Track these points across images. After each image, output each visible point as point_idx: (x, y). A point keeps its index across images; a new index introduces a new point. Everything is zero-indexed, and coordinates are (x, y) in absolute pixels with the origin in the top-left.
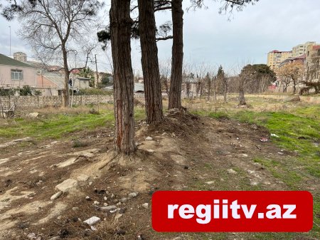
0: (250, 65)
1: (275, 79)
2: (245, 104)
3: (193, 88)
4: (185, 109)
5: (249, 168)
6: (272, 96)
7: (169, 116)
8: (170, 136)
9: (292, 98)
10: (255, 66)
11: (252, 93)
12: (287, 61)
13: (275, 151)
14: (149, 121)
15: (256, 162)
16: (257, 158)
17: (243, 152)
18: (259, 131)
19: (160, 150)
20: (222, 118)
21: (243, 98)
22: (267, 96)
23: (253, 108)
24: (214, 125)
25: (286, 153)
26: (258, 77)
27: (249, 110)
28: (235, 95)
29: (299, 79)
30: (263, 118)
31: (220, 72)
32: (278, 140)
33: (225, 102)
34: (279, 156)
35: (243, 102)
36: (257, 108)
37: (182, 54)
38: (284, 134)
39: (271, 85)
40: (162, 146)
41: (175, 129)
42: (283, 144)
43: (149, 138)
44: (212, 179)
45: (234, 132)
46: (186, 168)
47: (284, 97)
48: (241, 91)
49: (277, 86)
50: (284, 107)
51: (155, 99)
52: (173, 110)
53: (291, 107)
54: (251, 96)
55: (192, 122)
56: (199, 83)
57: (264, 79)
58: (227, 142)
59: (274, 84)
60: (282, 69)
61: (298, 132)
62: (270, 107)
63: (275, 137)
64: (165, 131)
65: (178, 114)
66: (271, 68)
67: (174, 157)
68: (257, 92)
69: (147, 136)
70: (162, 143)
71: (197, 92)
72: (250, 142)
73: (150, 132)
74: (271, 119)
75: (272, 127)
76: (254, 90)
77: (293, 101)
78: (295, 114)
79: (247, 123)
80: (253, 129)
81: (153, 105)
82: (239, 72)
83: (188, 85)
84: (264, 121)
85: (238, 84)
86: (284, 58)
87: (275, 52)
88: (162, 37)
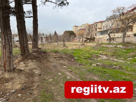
0: (67, 31)
1: (76, 37)
2: (65, 46)
3: (44, 40)
4: (40, 49)
5: (66, 72)
6: (75, 43)
7: (32, 52)
8: (33, 62)
9: (81, 44)
10: (69, 31)
11: (68, 42)
12: (80, 30)
13: (76, 64)
14: (22, 55)
15: (69, 69)
16: (70, 67)
17: (64, 66)
18: (70, 57)
19: (28, 68)
20: (56, 52)
21: (64, 44)
22: (73, 43)
23: (68, 48)
24: (53, 55)
25: (80, 64)
26: (70, 36)
27: (67, 48)
28: (62, 43)
29: (84, 37)
30: (72, 52)
31: (55, 33)
32: (77, 60)
33: (58, 46)
34: (77, 66)
35: (64, 46)
36: (70, 48)
37: (38, 24)
38: (80, 57)
39: (75, 39)
40: (28, 66)
41: (35, 58)
42: (79, 61)
43: (22, 63)
44: (51, 79)
45: (61, 58)
46: (40, 75)
47: (79, 43)
48: (64, 41)
49: (77, 39)
50: (79, 47)
51: (25, 45)
52: (34, 49)
53: (82, 47)
54: (68, 43)
55: (43, 54)
56: (47, 38)
57: (72, 37)
58: (58, 62)
59: (76, 38)
60: (78, 33)
61: (84, 56)
62: (74, 47)
63: (76, 59)
64: (31, 59)
65: (37, 51)
66: (75, 32)
67: (34, 71)
68: (70, 42)
69: (21, 62)
70: (29, 65)
71: (46, 41)
72: (67, 61)
73: (23, 60)
74: (75, 52)
75: (75, 55)
76: (69, 41)
77: (82, 45)
78: (83, 50)
79: (66, 54)
80: (68, 56)
81: (24, 47)
82: (63, 33)
83: (42, 38)
84: (72, 53)
85: (62, 38)
86: (79, 28)
87: (76, 26)
88: (28, 16)
